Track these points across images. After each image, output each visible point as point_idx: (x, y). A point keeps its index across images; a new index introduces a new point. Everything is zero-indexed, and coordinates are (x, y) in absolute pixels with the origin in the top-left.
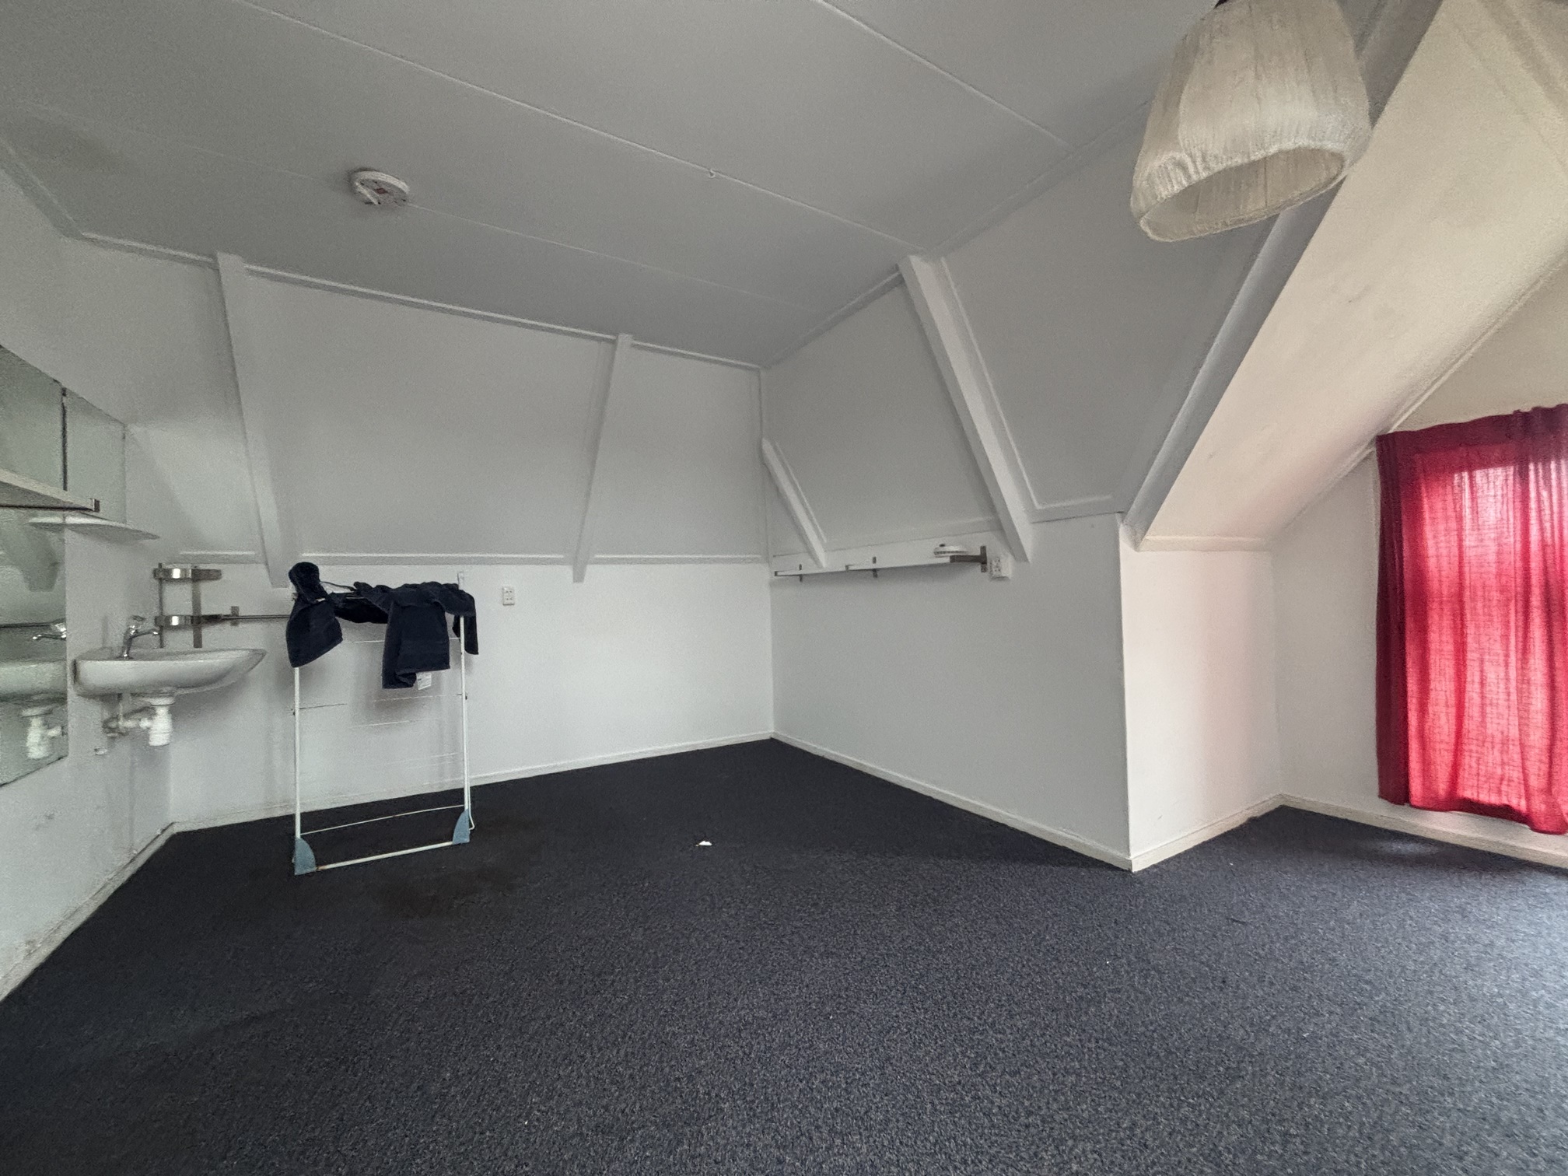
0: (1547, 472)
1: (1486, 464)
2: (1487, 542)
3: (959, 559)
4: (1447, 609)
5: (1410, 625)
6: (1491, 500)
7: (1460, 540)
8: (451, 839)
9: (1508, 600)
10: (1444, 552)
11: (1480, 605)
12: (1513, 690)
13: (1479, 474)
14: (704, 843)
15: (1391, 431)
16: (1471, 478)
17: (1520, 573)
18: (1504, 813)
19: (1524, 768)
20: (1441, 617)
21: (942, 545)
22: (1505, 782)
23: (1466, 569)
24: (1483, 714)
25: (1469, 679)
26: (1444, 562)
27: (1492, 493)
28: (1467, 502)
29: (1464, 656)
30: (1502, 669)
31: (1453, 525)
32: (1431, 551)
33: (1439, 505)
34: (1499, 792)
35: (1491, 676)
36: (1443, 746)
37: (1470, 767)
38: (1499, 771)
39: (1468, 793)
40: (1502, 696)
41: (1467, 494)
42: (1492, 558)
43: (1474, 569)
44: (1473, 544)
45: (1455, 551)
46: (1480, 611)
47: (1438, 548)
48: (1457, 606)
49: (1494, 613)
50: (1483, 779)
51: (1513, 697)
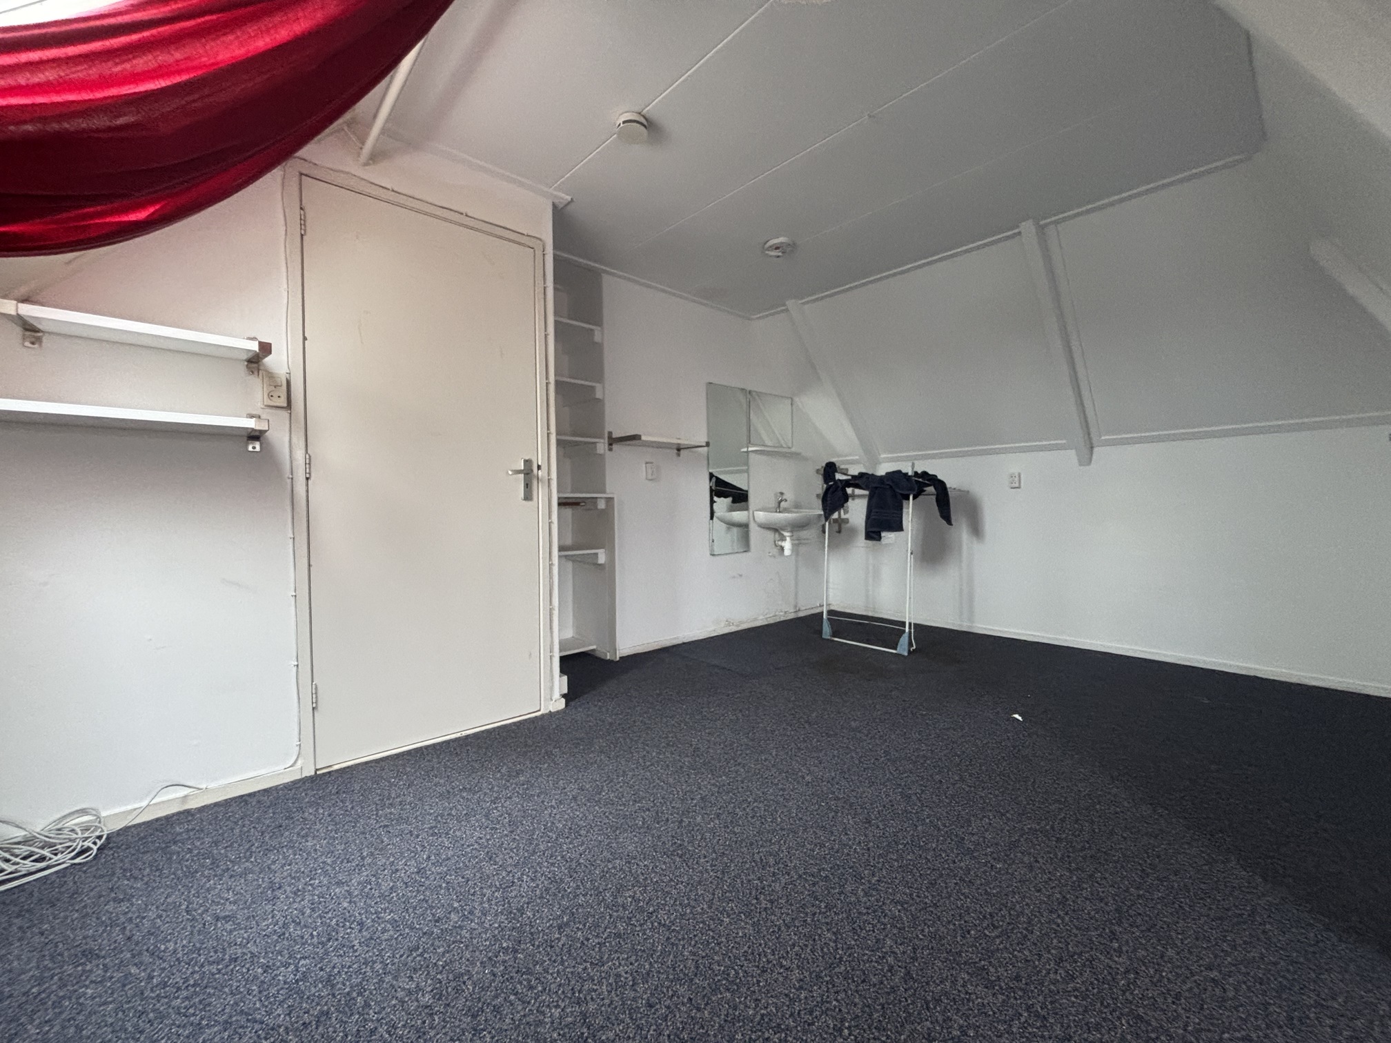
8: (896, 649)
14: (1017, 716)
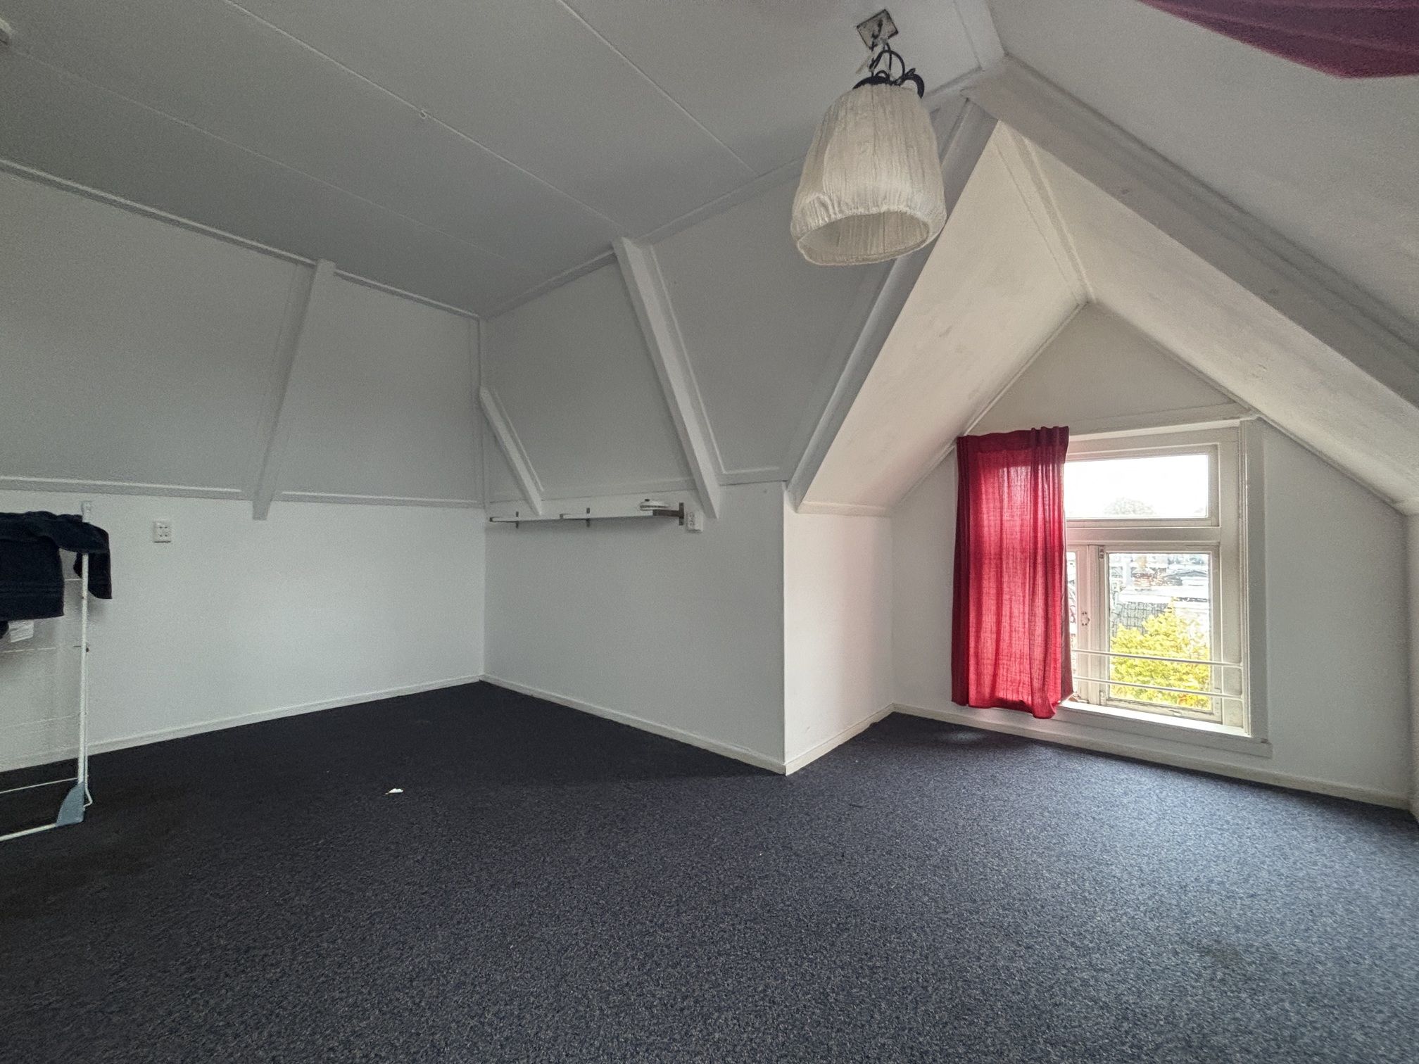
0: (1047, 472)
1: (1016, 464)
2: (1016, 518)
3: (661, 513)
4: (993, 562)
5: (972, 575)
6: (1019, 488)
7: (1001, 516)
9: (1026, 558)
10: (992, 523)
11: (1011, 561)
12: (1027, 621)
13: (1012, 470)
14: (394, 791)
15: (965, 435)
16: (1008, 472)
17: (1032, 541)
18: (1020, 707)
19: (1031, 673)
20: (990, 568)
21: (647, 500)
22: (1021, 685)
23: (1004, 536)
24: (1011, 636)
25: (1004, 613)
26: (992, 530)
27: (1019, 484)
28: (1006, 489)
29: (1002, 597)
30: (1021, 606)
31: (998, 504)
32: (986, 523)
33: (991, 490)
34: (1018, 692)
35: (1016, 612)
36: (988, 661)
37: (1003, 675)
38: (1018, 678)
39: (1001, 694)
40: (1021, 625)
41: (1006, 484)
42: (1018, 529)
43: (1008, 536)
44: (1008, 518)
45: (999, 522)
46: (1011, 565)
47: (989, 520)
48: (998, 561)
49: (1018, 568)
50: (1009, 683)
51: (1027, 626)
